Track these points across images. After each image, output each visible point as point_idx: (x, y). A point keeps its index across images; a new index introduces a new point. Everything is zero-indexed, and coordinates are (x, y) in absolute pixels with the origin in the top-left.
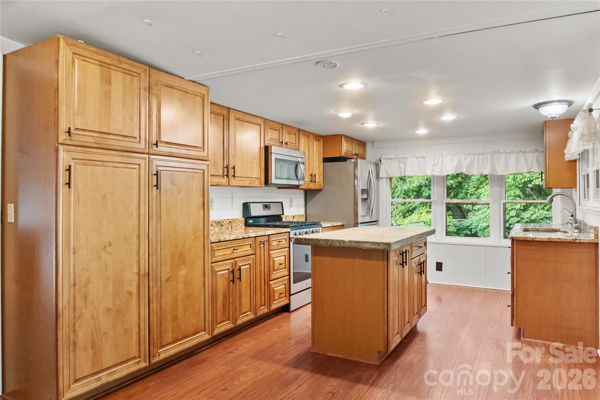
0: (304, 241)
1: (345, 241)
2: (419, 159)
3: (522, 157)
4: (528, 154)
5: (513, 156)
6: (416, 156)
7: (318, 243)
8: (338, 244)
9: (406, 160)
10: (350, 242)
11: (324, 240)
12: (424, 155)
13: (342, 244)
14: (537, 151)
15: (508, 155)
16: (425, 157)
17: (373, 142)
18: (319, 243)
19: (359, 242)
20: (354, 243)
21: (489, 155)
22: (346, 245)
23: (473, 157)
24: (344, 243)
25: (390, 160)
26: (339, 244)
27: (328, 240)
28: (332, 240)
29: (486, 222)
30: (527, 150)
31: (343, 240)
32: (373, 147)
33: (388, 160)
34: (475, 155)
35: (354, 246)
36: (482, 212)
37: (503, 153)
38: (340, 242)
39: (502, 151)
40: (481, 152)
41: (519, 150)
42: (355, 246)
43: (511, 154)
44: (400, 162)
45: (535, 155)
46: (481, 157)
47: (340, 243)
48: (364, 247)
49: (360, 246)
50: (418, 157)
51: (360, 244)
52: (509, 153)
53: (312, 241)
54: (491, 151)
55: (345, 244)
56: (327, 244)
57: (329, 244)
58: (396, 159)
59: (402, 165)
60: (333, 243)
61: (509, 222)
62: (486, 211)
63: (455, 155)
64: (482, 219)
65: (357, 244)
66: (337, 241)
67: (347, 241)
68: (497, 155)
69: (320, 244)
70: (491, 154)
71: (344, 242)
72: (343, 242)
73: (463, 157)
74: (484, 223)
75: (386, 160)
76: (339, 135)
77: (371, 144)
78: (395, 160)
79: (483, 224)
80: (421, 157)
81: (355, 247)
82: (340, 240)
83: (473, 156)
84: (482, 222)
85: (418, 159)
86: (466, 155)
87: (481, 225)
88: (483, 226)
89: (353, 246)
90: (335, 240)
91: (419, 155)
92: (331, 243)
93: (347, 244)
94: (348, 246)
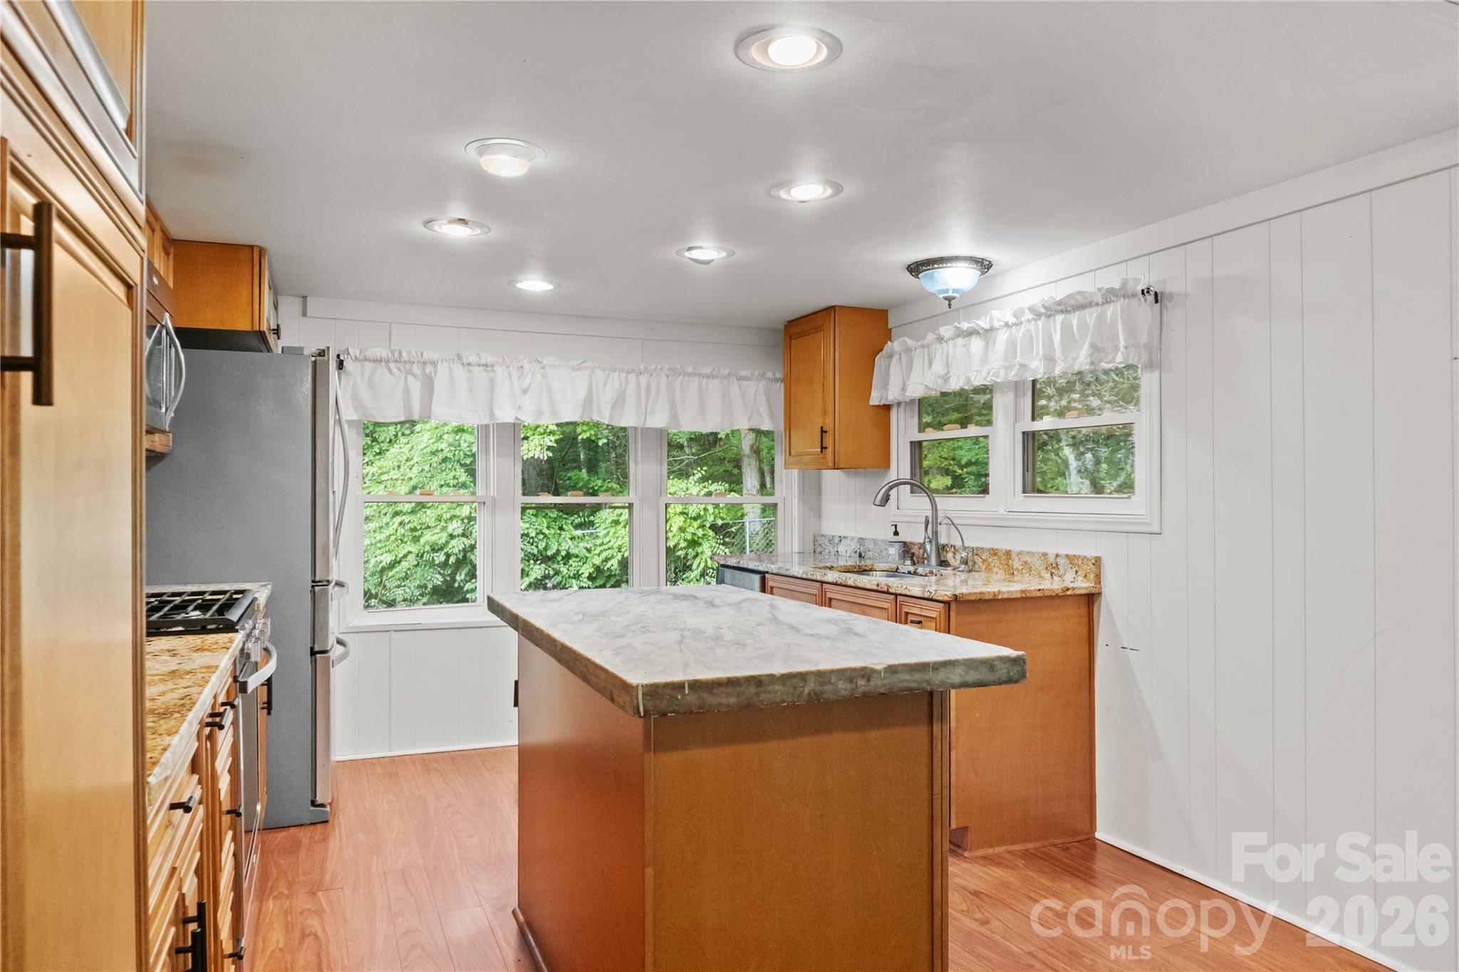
0: (689, 698)
1: (873, 671)
2: (471, 368)
3: (735, 388)
4: (745, 382)
5: (715, 384)
6: (465, 361)
7: (758, 694)
8: (843, 687)
9: (429, 369)
10: (892, 670)
12: (487, 358)
13: (861, 682)
14: (762, 376)
15: (704, 381)
16: (492, 366)
17: (305, 298)
18: (763, 696)
19: (923, 667)
20: (904, 672)
21: (663, 376)
22: (878, 685)
23: (623, 379)
24: (869, 680)
25: (373, 365)
26: (849, 686)
27: (802, 676)
28: (819, 674)
29: (389, 551)
30: (743, 373)
31: (864, 669)
32: (304, 314)
33: (367, 364)
34: (628, 373)
35: (905, 684)
36: (378, 525)
37: (693, 375)
38: (849, 675)
39: (689, 369)
40: (642, 367)
41: (727, 371)
42: (913, 685)
43: (710, 379)
44: (409, 372)
45: (761, 386)
46: (643, 380)
47: (851, 680)
49: (929, 683)
50: (469, 364)
51: (930, 675)
52: (708, 377)
53: (730, 689)
54: (667, 367)
55: (872, 683)
56: (800, 696)
57: (806, 691)
58: (396, 361)
59: (416, 387)
60: (822, 684)
61: (445, 551)
62: (387, 524)
63: (577, 369)
64: (379, 545)
65: (917, 676)
66: (841, 673)
67: (878, 667)
68: (681, 377)
70: (667, 376)
71: (867, 673)
72: (863, 677)
73: (600, 375)
74: (385, 555)
75: (359, 364)
76: (252, 247)
77: (299, 301)
78: (392, 366)
79: (382, 558)
80: (479, 366)
81: (911, 689)
82: (854, 670)
83: (623, 375)
84: (378, 552)
85: (470, 372)
86: (607, 372)
87: (378, 559)
88: (384, 563)
90: (832, 672)
91: (473, 359)
92: (818, 688)
93: (879, 683)
94: (882, 690)
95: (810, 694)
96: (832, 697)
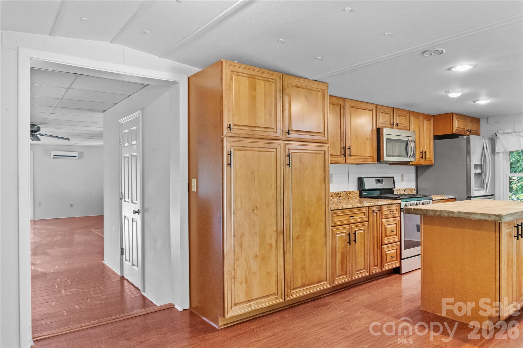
0: (413, 211)
1: (454, 212)
7: (427, 213)
8: (446, 215)
10: (459, 213)
11: (433, 211)
13: (451, 214)
17: (488, 118)
19: (468, 213)
20: (463, 214)
22: (455, 215)
24: (453, 214)
25: (507, 135)
26: (448, 215)
27: (437, 211)
28: (440, 211)
32: (488, 123)
33: (505, 134)
35: (463, 216)
38: (448, 212)
42: (465, 217)
47: (448, 213)
48: (474, 218)
49: (469, 217)
51: (470, 215)
53: (421, 211)
56: (436, 215)
57: (437, 214)
58: (514, 133)
60: (441, 213)
65: (466, 215)
66: (446, 211)
67: (456, 212)
69: (429, 214)
71: (452, 212)
72: (451, 213)
75: (503, 135)
76: (450, 113)
77: (486, 119)
89: (461, 216)
90: (444, 211)
92: (440, 214)
94: (456, 217)
95: (438, 215)
96: (444, 216)
